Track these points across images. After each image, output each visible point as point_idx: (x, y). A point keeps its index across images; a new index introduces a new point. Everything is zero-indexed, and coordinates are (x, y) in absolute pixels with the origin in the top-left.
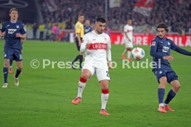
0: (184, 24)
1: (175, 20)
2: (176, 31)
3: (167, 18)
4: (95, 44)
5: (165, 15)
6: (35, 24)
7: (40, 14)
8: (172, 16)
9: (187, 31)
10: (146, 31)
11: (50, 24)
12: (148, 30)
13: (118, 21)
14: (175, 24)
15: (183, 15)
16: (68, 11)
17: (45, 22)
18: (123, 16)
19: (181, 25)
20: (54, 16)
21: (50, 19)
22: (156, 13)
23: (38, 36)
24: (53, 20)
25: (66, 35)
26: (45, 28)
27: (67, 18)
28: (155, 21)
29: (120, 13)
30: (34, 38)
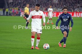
0: (73, 7)
1: (68, 5)
2: (69, 10)
3: (65, 4)
4: (34, 16)
5: (64, 3)
6: (4, 8)
7: (6, 3)
8: (67, 3)
9: (74, 10)
10: (55, 10)
11: (11, 8)
12: (56, 10)
13: (42, 6)
14: (69, 7)
15: (72, 3)
16: (19, 2)
17: (9, 7)
18: (45, 4)
19: (71, 8)
20: (13, 4)
21: (11, 6)
22: (60, 2)
23: (5, 14)
24: (12, 6)
25: (19, 13)
26: (9, 10)
27: (19, 5)
28: (59, 6)
29: (43, 3)
30: (4, 15)
